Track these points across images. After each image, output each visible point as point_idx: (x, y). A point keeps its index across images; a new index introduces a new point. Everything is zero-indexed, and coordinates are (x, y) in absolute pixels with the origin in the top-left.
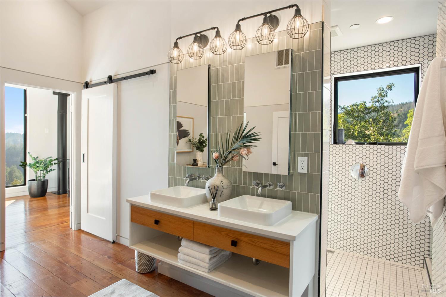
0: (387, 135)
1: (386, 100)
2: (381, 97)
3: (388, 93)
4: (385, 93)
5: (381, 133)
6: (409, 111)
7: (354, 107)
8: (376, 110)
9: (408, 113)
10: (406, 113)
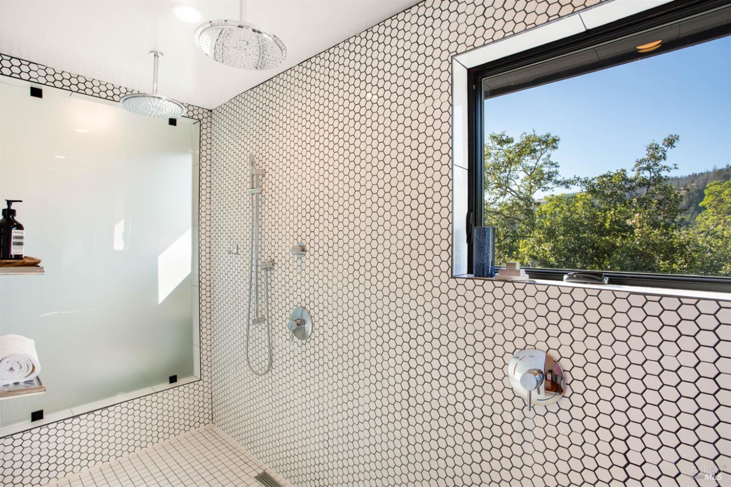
0: (666, 226)
1: (664, 165)
2: (654, 160)
3: (667, 154)
4: (660, 154)
5: (655, 223)
6: (708, 185)
7: (605, 179)
8: (644, 183)
9: (705, 188)
10: (700, 188)
